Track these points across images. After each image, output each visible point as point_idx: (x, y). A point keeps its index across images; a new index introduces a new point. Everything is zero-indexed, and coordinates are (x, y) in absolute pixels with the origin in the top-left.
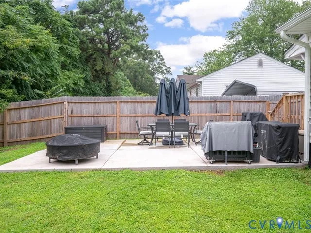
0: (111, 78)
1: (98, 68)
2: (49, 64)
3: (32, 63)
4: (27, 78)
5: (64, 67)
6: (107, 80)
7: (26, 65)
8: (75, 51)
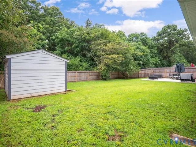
0: (170, 58)
1: (165, 55)
2: (147, 57)
3: (142, 58)
4: (141, 62)
5: (152, 57)
6: (169, 58)
7: (141, 59)
8: (156, 51)
